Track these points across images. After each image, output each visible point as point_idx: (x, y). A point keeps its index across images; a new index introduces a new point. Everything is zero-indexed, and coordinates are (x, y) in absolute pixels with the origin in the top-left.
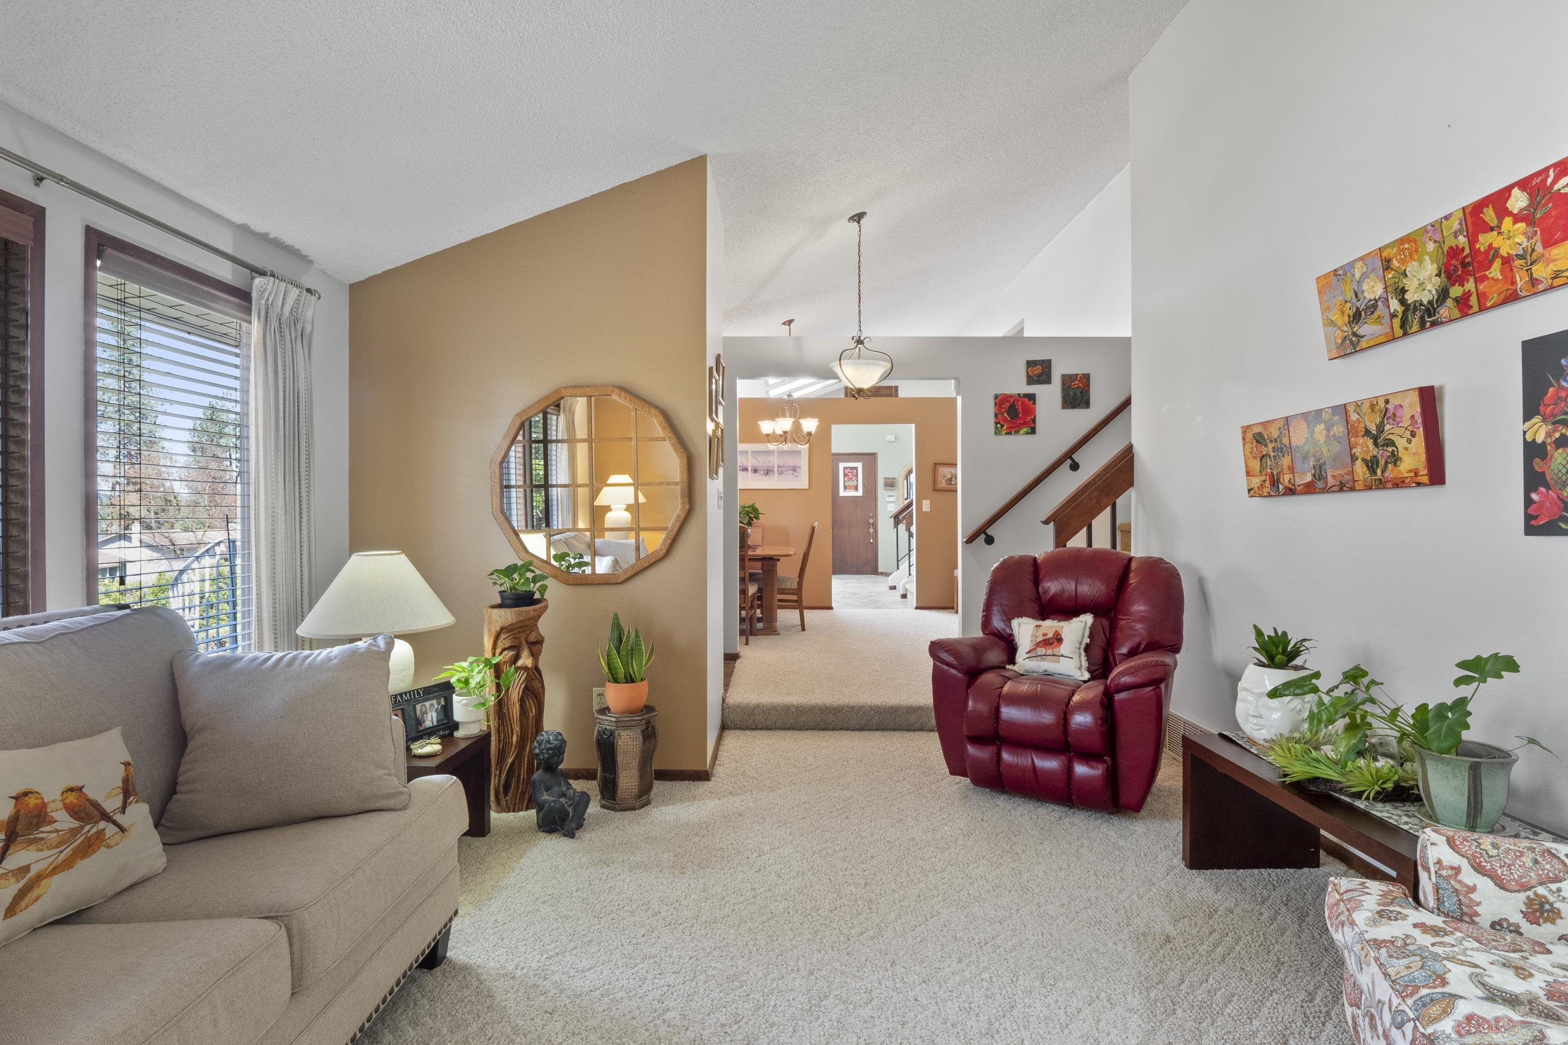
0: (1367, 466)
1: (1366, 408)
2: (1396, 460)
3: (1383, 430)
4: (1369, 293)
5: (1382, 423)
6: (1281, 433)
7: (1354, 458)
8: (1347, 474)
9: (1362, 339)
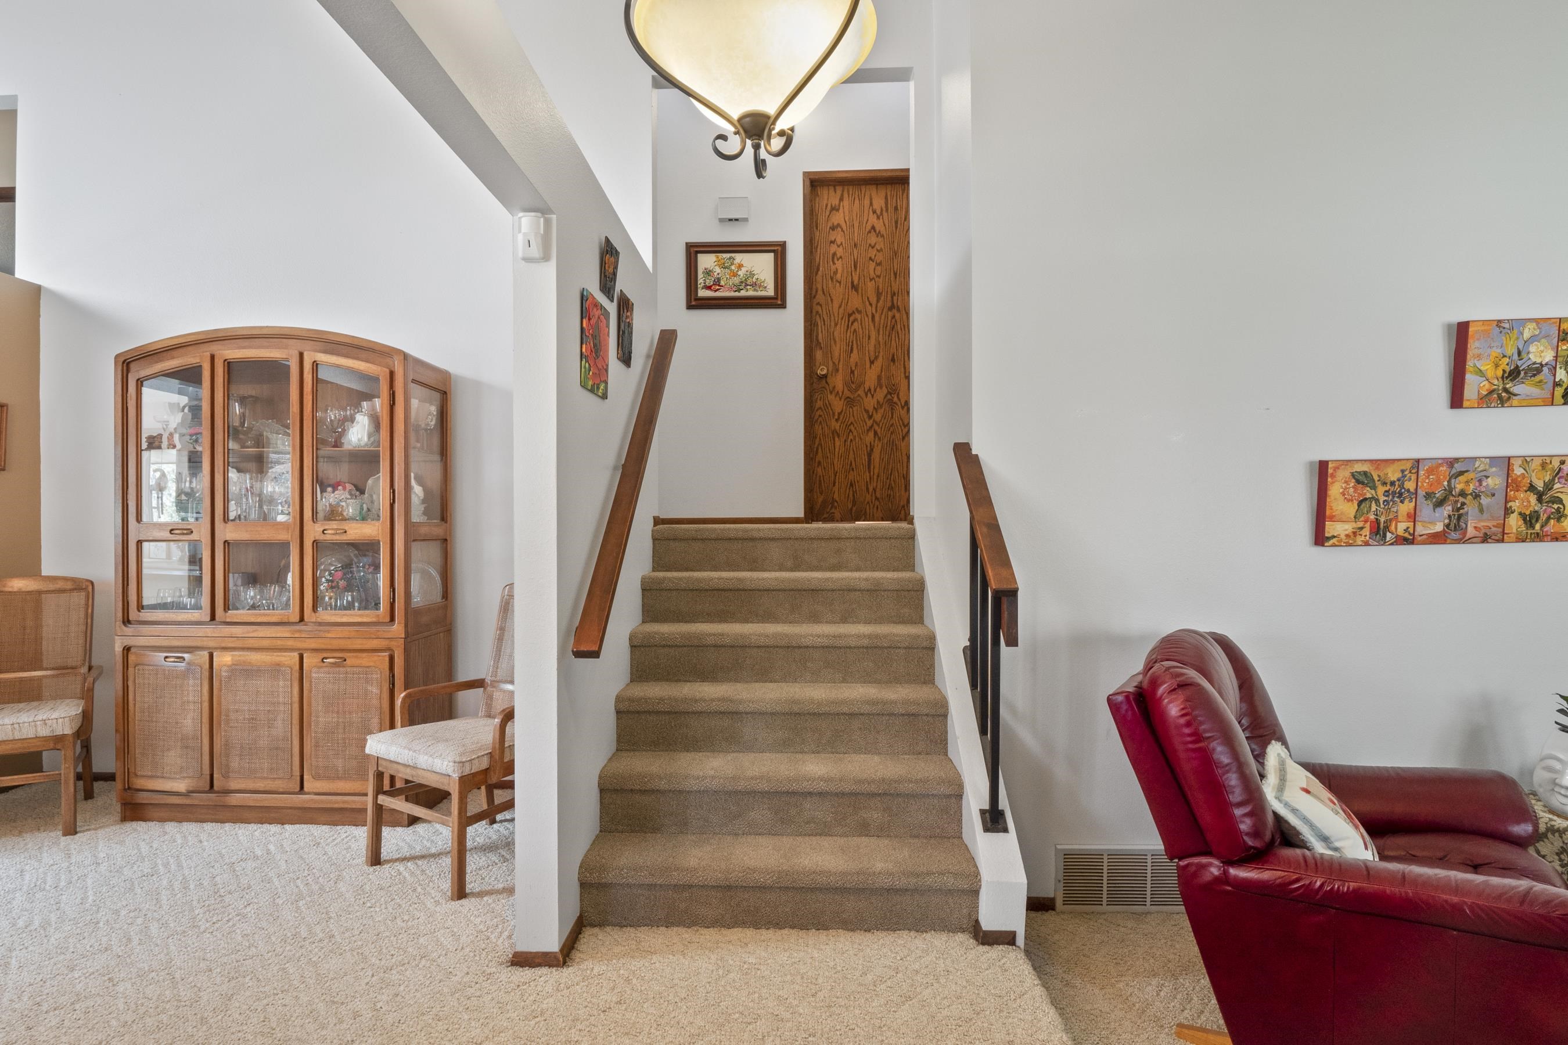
0: (1525, 520)
1: (1536, 464)
2: (1561, 517)
3: (1552, 488)
4: (1535, 356)
5: (1552, 482)
6: (1404, 477)
7: (1508, 511)
8: (1494, 526)
9: (1514, 398)
